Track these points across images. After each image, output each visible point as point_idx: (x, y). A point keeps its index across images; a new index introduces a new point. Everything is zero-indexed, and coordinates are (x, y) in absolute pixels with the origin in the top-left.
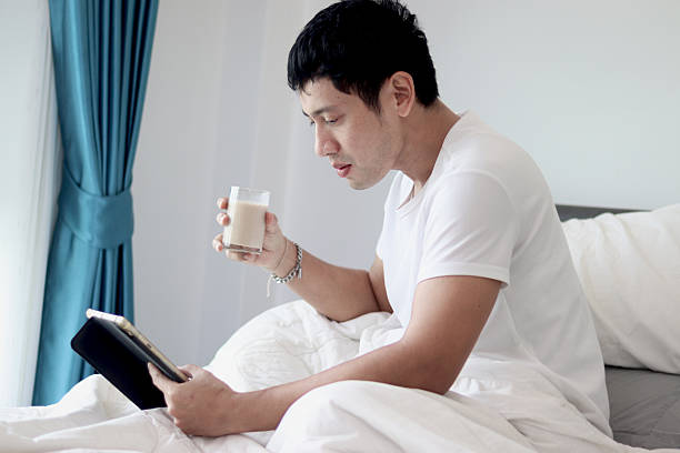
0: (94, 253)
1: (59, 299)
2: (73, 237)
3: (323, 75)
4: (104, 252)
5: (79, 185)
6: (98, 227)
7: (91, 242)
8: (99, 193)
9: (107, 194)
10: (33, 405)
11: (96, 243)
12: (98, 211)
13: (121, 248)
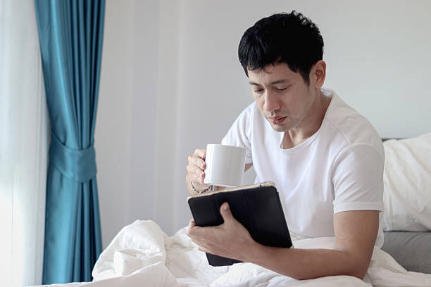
0: (76, 185)
1: (56, 215)
2: (62, 176)
3: (280, 62)
4: (82, 184)
5: (64, 144)
6: (77, 168)
7: (73, 178)
8: (77, 148)
9: (82, 148)
10: (43, 284)
11: (77, 178)
12: (77, 159)
13: (91, 182)
